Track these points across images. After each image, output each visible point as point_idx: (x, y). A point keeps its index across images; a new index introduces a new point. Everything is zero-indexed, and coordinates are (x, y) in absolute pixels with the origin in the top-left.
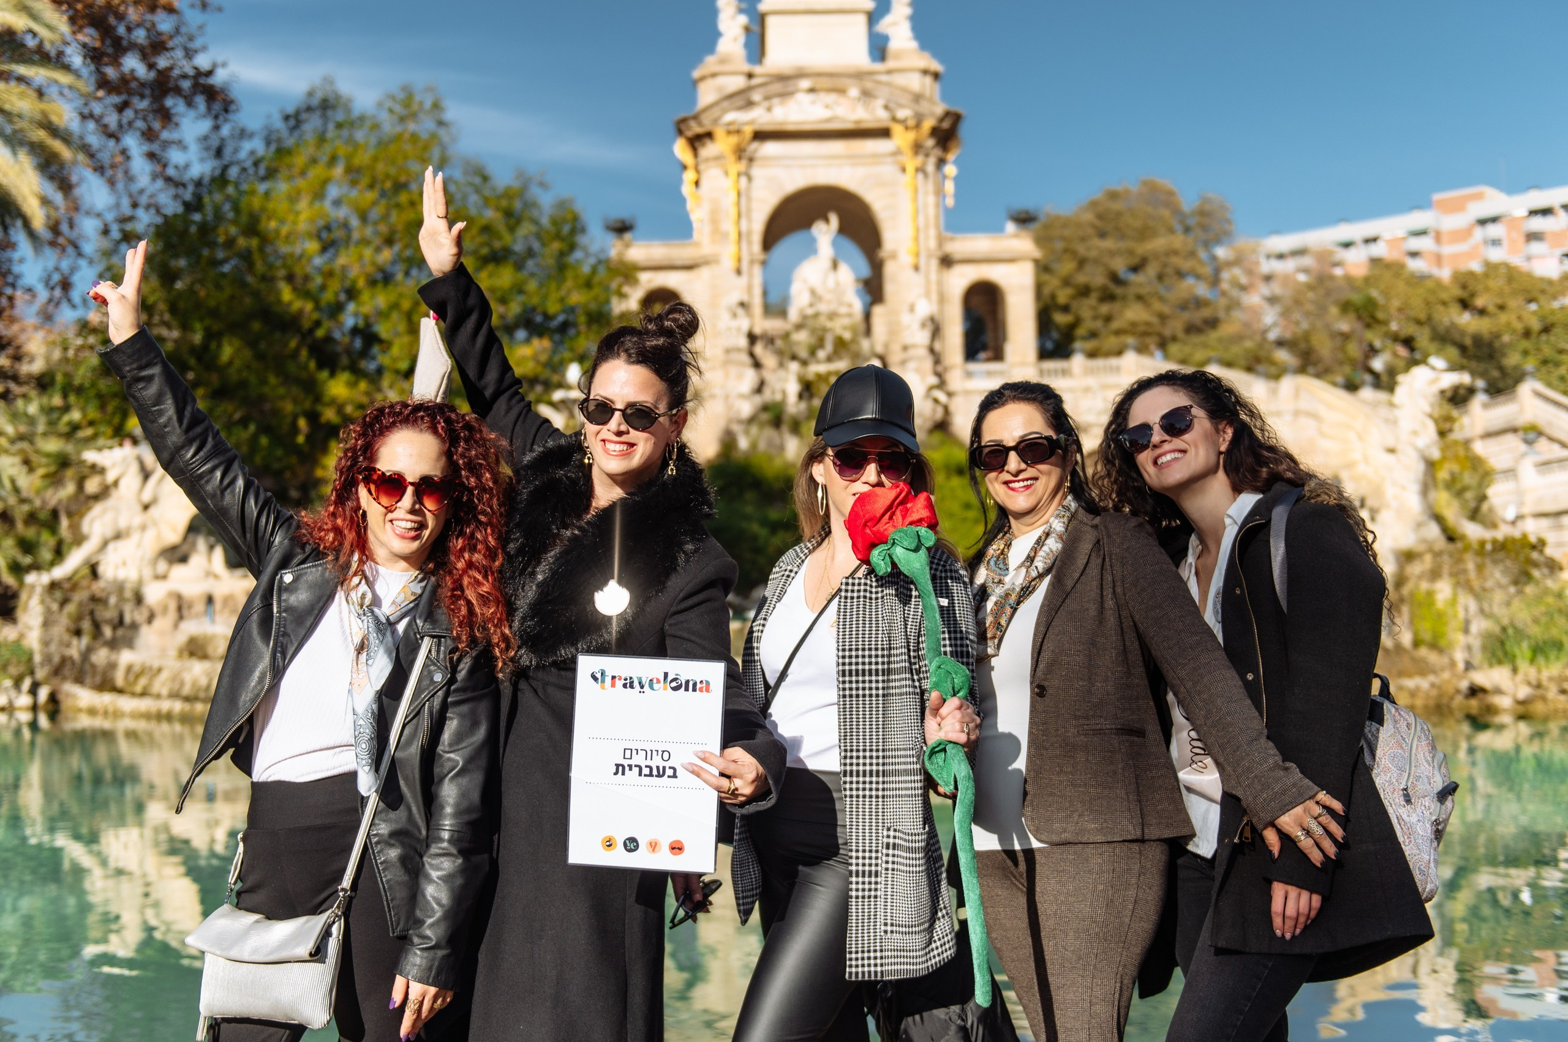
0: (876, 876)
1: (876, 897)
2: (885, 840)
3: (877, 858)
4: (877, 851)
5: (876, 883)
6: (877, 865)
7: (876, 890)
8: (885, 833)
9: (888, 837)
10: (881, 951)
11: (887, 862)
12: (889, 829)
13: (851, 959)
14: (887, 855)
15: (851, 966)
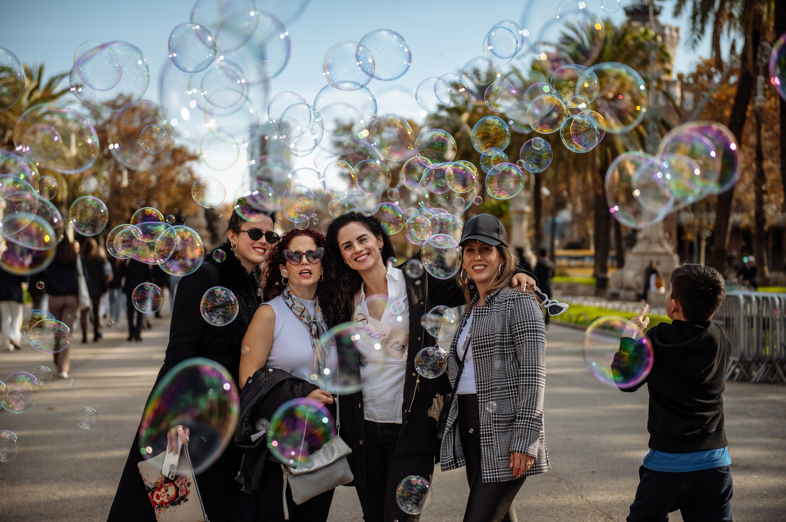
0: (491, 436)
1: (492, 445)
2: (494, 419)
3: (491, 428)
4: (490, 425)
5: (492, 439)
6: (491, 431)
7: (492, 442)
8: (494, 416)
9: (495, 418)
10: (498, 469)
11: (496, 429)
12: (495, 414)
13: (484, 473)
14: (495, 426)
15: (484, 476)
